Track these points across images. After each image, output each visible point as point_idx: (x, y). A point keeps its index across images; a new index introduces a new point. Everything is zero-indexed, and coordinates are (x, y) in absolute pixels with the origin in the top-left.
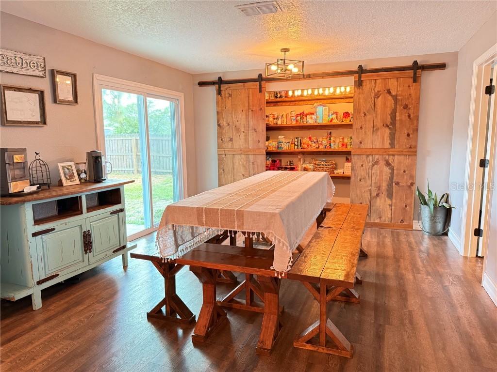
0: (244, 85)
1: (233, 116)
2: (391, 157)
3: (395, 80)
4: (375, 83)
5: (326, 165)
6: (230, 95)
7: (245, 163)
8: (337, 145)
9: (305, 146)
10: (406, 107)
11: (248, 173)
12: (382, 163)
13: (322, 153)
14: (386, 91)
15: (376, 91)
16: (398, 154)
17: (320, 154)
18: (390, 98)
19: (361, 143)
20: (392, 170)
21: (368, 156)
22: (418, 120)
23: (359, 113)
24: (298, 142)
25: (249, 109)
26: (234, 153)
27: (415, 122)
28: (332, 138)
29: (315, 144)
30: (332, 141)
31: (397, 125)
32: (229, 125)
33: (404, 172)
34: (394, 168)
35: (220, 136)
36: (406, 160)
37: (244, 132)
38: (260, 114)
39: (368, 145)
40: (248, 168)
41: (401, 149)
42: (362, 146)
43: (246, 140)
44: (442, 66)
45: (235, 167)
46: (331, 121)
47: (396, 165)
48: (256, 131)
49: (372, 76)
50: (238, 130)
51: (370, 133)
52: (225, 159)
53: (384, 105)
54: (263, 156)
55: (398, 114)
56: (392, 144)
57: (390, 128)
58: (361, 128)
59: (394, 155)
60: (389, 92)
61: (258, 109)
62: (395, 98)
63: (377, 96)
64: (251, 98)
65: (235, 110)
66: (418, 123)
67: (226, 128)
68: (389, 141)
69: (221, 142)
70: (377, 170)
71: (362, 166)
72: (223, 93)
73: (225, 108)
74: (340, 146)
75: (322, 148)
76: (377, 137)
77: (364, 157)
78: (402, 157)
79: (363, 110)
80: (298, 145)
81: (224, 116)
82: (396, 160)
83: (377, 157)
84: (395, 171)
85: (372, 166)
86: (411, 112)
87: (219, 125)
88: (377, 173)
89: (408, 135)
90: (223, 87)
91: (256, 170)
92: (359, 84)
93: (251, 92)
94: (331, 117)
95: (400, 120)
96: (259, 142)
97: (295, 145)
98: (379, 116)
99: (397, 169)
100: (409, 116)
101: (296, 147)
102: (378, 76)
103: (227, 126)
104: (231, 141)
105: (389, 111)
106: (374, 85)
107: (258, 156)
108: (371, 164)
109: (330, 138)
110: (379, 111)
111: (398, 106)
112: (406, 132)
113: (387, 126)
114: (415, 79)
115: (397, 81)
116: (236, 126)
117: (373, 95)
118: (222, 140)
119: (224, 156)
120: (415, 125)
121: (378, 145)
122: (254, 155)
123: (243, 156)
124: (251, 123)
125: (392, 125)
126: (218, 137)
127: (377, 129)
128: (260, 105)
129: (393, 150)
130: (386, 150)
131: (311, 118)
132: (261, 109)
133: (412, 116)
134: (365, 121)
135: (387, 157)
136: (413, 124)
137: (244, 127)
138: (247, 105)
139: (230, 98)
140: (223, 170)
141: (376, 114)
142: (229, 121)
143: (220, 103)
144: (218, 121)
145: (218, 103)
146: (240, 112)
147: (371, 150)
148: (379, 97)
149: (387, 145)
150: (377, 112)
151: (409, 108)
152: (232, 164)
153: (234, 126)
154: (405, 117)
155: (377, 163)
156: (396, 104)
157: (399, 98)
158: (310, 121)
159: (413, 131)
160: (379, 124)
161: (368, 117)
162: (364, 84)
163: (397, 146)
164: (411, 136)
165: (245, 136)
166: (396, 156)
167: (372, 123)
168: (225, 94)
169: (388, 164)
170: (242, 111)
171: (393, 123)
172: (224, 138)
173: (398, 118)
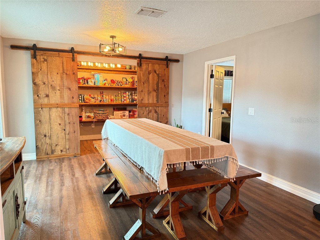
0: (59, 53)
1: (49, 77)
2: (157, 108)
3: (158, 65)
4: (148, 66)
5: (104, 114)
6: (45, 60)
7: (61, 115)
8: (107, 100)
9: (87, 101)
10: (163, 81)
11: (64, 122)
12: (153, 111)
13: (98, 106)
14: (154, 71)
15: (149, 70)
16: (161, 106)
17: (96, 106)
18: (156, 75)
19: (142, 100)
20: (158, 115)
21: (146, 107)
22: (168, 88)
23: (141, 82)
24: (81, 98)
25: (64, 72)
26: (51, 107)
27: (167, 89)
28: (104, 96)
29: (93, 100)
30: (104, 98)
31: (160, 90)
32: (44, 84)
33: (164, 116)
34: (159, 114)
35: (36, 92)
36: (165, 110)
37: (59, 90)
38: (73, 77)
39: (146, 101)
40: (63, 118)
41: (162, 104)
42: (143, 102)
43: (62, 97)
44: (177, 61)
45: (52, 118)
46: (105, 85)
47: (159, 112)
48: (70, 90)
49: (147, 61)
50: (53, 88)
51: (146, 94)
52: (41, 112)
53: (153, 78)
54: (77, 109)
55: (160, 84)
56: (157, 101)
57: (156, 92)
58: (142, 91)
59: (158, 107)
60: (155, 72)
61: (71, 73)
62: (158, 75)
63: (149, 73)
64: (65, 64)
65: (51, 72)
66: (168, 89)
67: (42, 87)
68: (156, 99)
69: (37, 97)
70: (151, 116)
71: (143, 113)
72: (38, 57)
73: (41, 70)
74: (110, 101)
75: (98, 102)
76: (150, 97)
77: (144, 108)
78: (162, 108)
79: (143, 80)
80: (82, 100)
81: (39, 76)
82: (159, 110)
83: (150, 108)
84: (159, 116)
85: (148, 113)
86: (166, 83)
87: (34, 84)
88: (151, 117)
89: (165, 96)
90: (38, 53)
91: (71, 119)
92: (140, 65)
93: (65, 60)
94: (104, 82)
95: (161, 88)
96: (73, 98)
97: (80, 100)
98: (151, 85)
99: (160, 114)
100: (165, 86)
101: (81, 101)
102: (150, 62)
103: (42, 85)
104: (47, 97)
105: (155, 82)
106: (148, 67)
107: (72, 109)
108: (147, 112)
109: (103, 95)
110: (151, 82)
111: (160, 80)
112: (164, 94)
113: (155, 91)
114: (167, 66)
115: (159, 66)
116: (51, 85)
117: (147, 72)
118: (38, 96)
119: (40, 109)
120: (167, 90)
121: (151, 101)
122: (69, 108)
123: (59, 109)
124: (66, 84)
125: (157, 90)
126: (34, 94)
127: (150, 92)
128: (73, 71)
129: (159, 104)
130: (155, 104)
131: (91, 82)
132: (74, 74)
133: (166, 86)
134: (144, 87)
135: (155, 108)
136: (166, 90)
137: (60, 86)
138: (61, 69)
139: (45, 62)
140: (40, 121)
141: (149, 84)
142: (45, 80)
143: (35, 65)
144: (33, 80)
145: (33, 65)
146: (55, 74)
147: (148, 104)
148: (150, 74)
149: (155, 102)
150: (150, 82)
151: (165, 82)
152: (48, 115)
153: (49, 86)
154: (163, 86)
155: (150, 111)
156: (158, 78)
157: (160, 75)
158: (91, 84)
159: (167, 95)
160: (151, 89)
161: (145, 85)
162: (142, 65)
163: (160, 102)
164: (166, 96)
165: (61, 93)
166: (159, 108)
167: (147, 88)
168: (40, 59)
169: (156, 112)
170: (58, 73)
171: (158, 89)
172: (40, 94)
173: (160, 87)
